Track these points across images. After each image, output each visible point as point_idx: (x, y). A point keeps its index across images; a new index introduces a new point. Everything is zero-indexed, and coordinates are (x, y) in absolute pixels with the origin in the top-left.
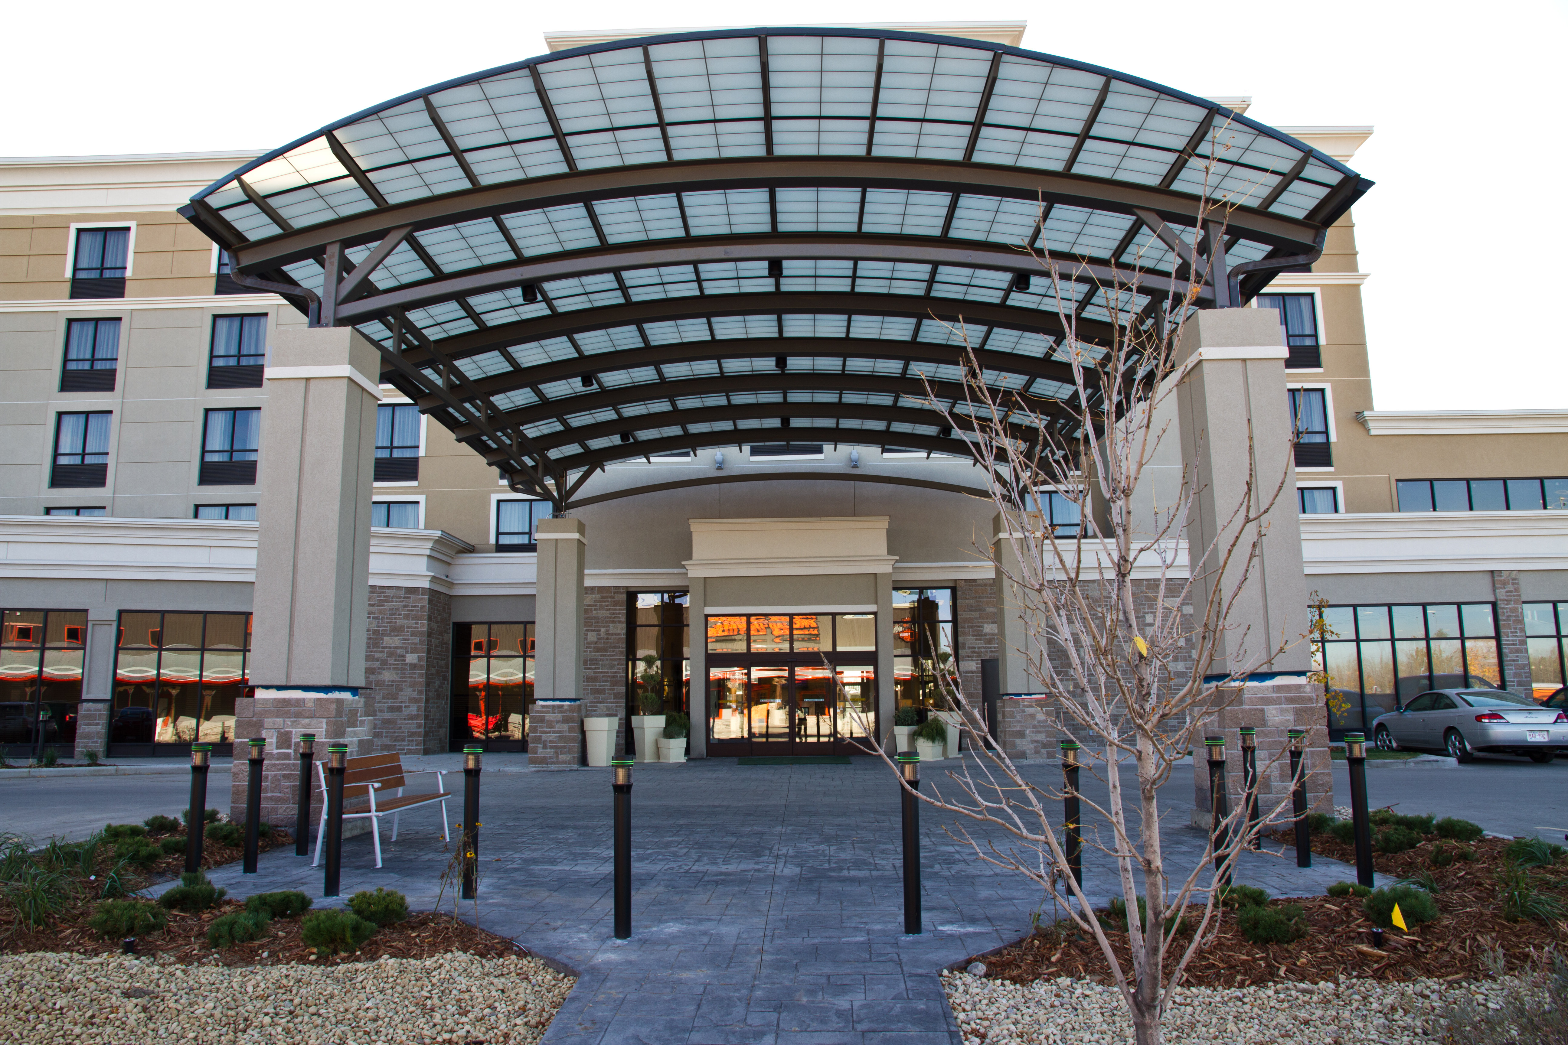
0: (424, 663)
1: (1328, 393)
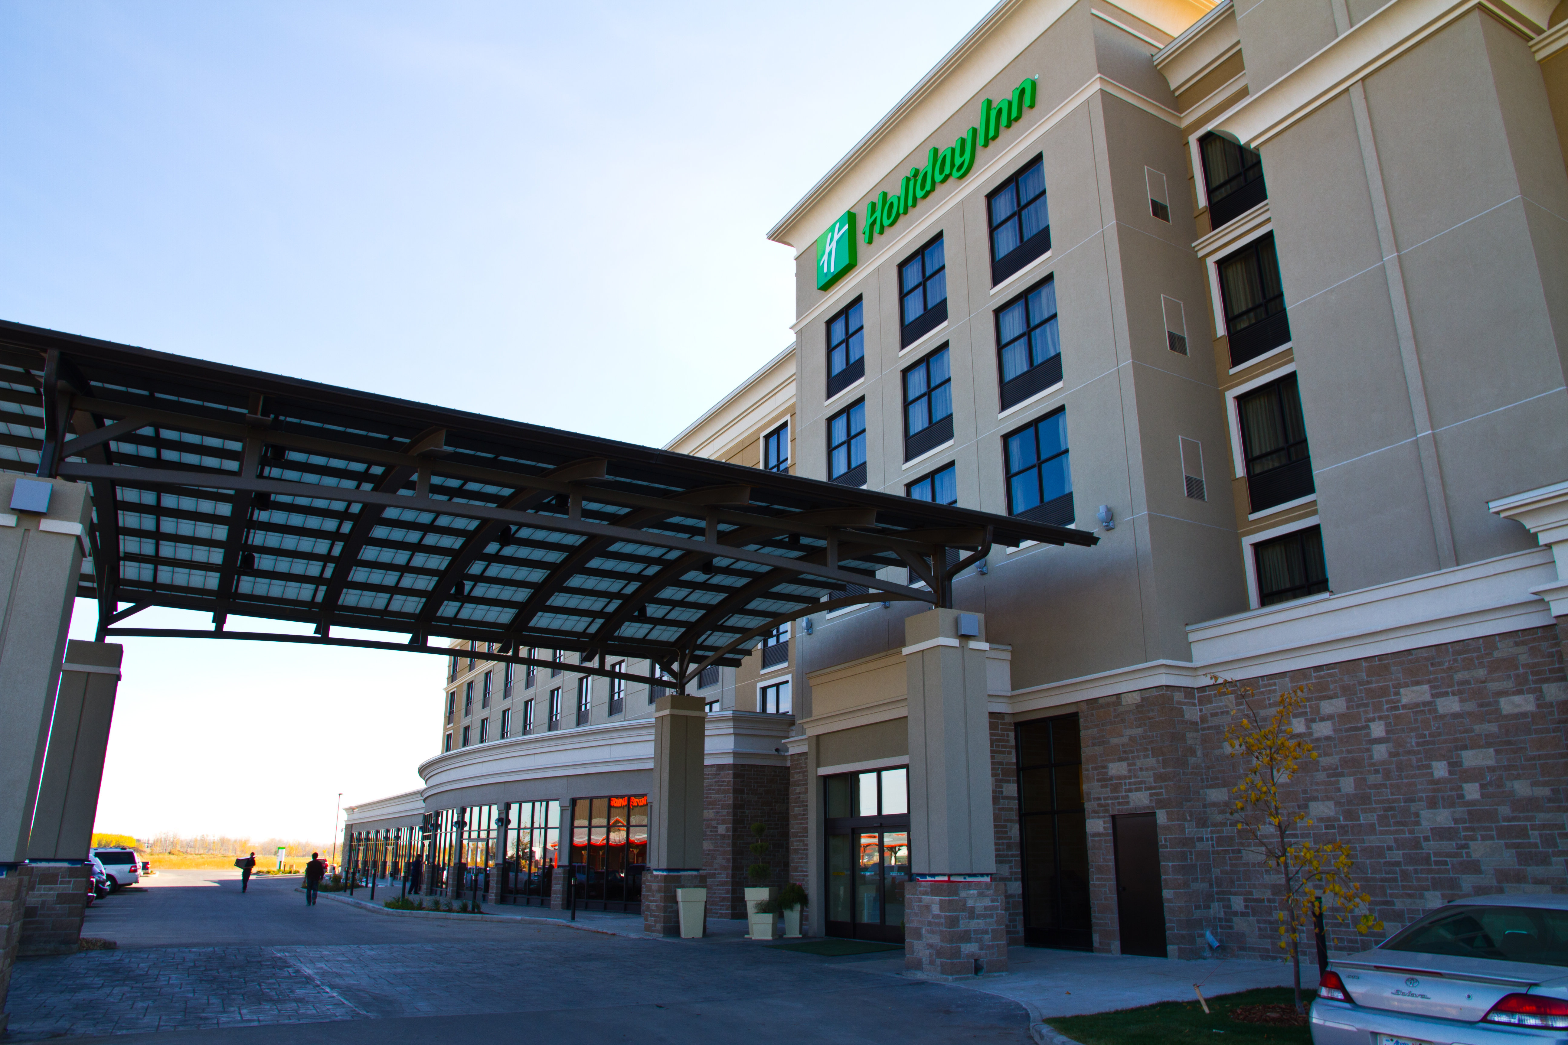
0: (730, 833)
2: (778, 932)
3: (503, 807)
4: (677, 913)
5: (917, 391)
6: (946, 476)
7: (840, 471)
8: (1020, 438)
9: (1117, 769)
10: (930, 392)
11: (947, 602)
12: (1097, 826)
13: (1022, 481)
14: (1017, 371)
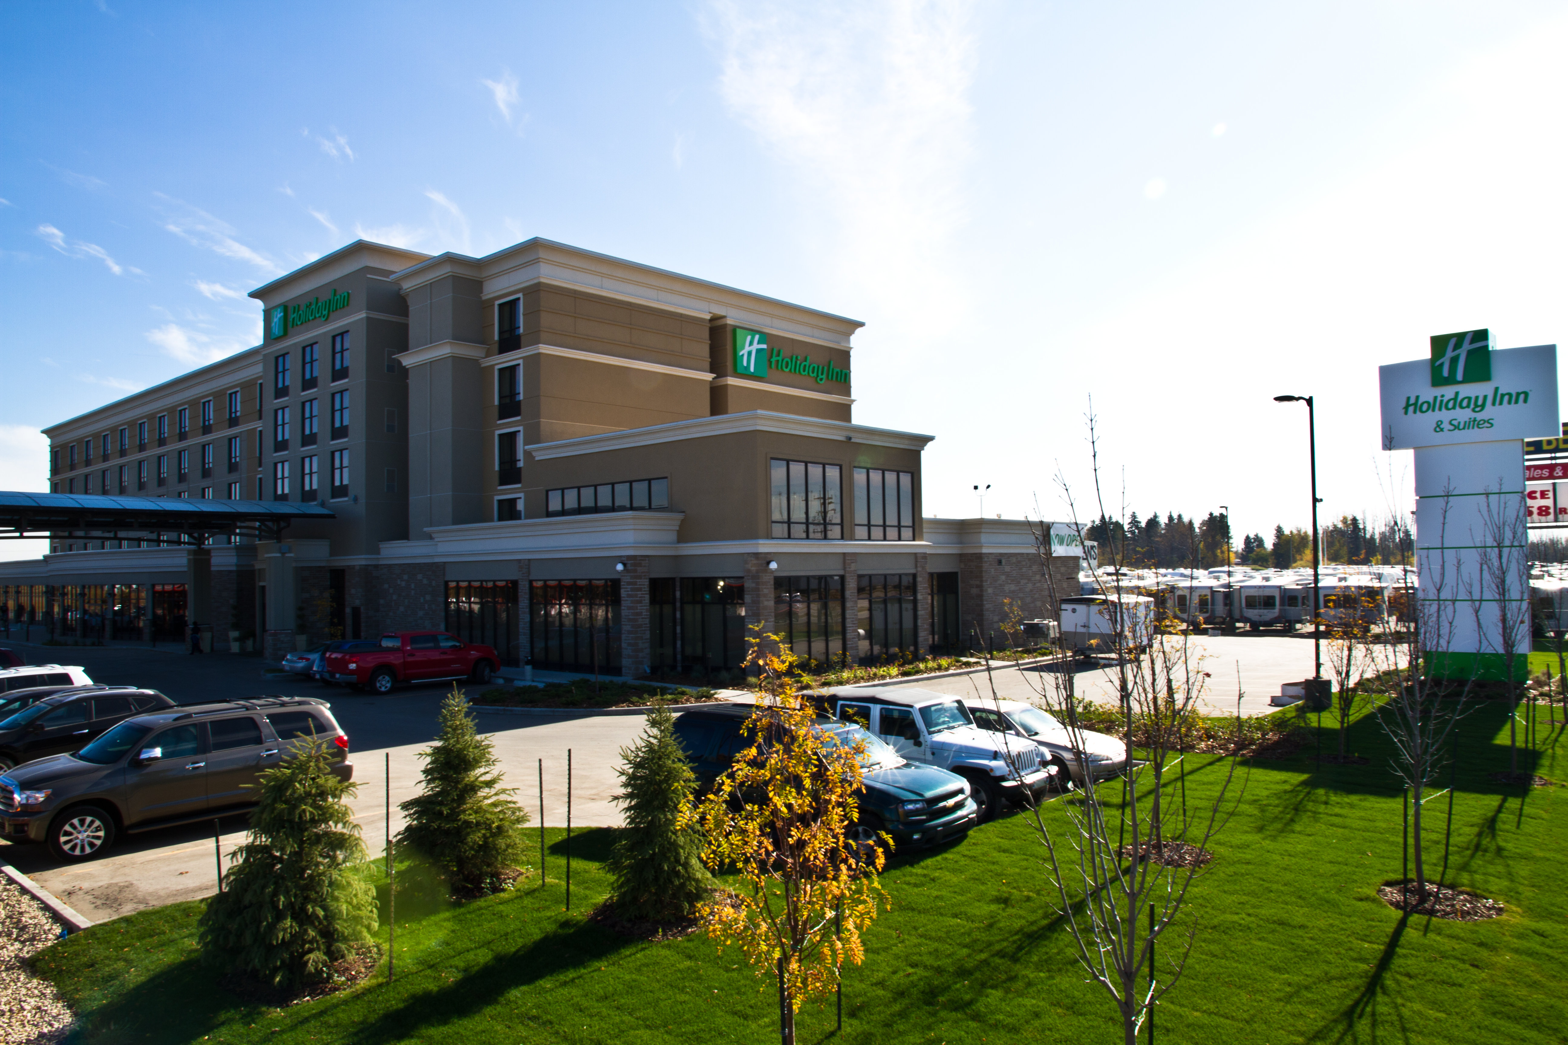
1: (522, 434)
3: (111, 587)
5: (307, 415)
6: (315, 459)
7: (280, 438)
8: (337, 455)
9: (353, 591)
10: (311, 417)
11: (279, 539)
12: (348, 610)
13: (337, 473)
14: (337, 424)
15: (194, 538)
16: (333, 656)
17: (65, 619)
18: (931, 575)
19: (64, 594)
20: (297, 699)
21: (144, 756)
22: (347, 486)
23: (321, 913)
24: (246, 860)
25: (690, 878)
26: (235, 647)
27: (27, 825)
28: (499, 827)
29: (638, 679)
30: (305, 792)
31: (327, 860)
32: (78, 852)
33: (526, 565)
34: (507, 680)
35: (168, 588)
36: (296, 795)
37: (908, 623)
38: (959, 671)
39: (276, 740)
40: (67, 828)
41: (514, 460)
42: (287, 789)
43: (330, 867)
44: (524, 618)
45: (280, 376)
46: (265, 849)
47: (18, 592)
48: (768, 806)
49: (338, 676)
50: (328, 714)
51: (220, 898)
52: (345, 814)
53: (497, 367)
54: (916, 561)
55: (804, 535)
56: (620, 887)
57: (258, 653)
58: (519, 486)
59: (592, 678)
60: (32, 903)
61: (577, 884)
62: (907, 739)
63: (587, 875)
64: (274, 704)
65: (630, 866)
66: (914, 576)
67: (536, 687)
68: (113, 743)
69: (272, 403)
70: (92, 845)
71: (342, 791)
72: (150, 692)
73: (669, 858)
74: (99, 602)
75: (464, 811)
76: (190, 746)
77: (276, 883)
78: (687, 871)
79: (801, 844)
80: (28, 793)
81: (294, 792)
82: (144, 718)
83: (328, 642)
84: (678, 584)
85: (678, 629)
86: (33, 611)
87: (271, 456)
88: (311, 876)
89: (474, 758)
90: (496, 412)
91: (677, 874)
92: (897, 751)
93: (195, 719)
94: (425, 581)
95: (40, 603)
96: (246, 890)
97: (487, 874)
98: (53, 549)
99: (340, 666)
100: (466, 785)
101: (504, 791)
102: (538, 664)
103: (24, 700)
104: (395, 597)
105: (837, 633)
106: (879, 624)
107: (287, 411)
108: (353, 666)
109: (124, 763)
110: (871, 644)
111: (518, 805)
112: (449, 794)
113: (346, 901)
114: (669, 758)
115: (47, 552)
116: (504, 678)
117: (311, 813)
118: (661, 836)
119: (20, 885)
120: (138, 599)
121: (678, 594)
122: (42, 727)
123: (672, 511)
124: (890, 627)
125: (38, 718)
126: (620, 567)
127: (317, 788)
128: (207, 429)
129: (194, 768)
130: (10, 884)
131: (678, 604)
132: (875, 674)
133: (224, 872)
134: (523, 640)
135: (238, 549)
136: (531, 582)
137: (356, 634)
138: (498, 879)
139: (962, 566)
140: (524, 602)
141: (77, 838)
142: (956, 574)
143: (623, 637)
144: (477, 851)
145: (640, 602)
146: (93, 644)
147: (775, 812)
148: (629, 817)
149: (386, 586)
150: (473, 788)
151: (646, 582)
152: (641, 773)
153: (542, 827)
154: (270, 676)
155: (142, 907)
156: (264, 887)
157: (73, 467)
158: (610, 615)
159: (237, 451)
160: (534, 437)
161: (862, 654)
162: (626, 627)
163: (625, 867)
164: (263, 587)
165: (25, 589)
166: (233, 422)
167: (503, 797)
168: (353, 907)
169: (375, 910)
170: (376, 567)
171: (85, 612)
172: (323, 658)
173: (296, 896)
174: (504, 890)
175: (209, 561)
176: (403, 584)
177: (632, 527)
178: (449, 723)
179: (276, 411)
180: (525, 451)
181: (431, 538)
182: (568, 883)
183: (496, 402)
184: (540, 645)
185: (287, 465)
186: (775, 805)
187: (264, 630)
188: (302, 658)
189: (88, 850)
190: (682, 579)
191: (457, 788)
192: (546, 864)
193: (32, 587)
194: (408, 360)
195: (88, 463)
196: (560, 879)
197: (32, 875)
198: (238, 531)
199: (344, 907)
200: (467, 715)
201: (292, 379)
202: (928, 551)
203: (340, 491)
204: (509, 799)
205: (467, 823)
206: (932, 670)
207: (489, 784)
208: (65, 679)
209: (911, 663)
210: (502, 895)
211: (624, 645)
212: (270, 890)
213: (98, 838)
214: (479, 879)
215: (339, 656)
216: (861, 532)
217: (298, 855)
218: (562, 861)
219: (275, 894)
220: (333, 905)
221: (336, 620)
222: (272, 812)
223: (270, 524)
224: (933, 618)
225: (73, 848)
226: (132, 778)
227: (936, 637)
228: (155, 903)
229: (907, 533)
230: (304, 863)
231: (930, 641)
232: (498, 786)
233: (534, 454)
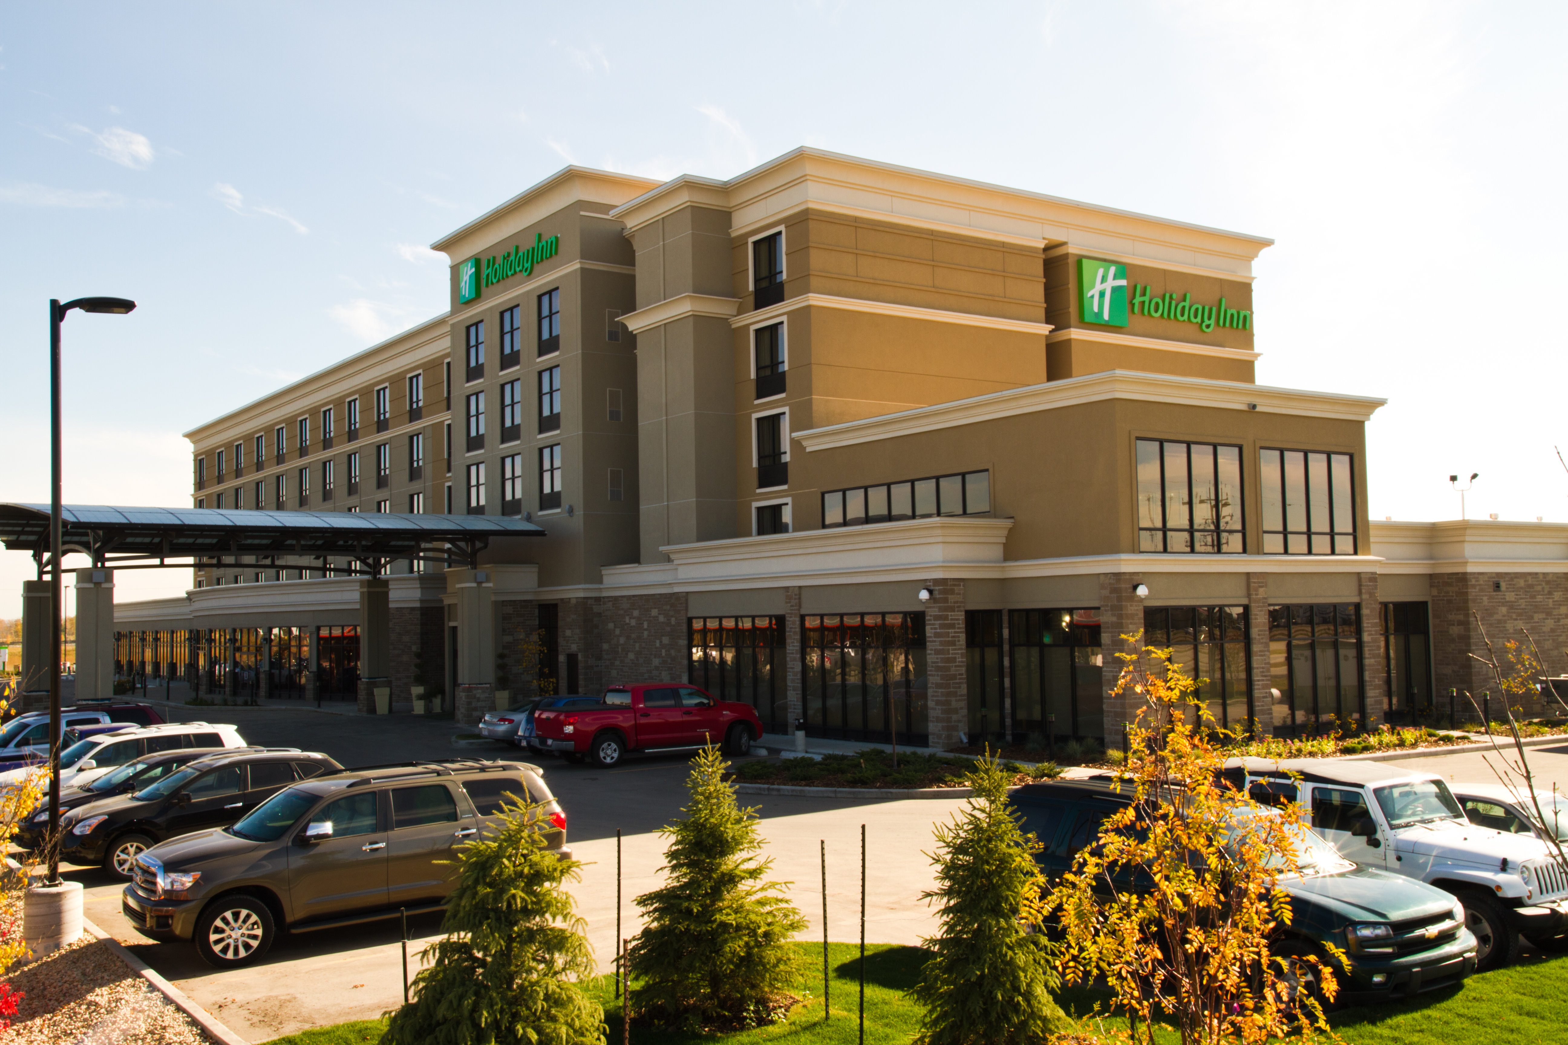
1: (787, 416)
2: (428, 709)
3: (266, 630)
4: (374, 701)
5: (508, 401)
6: (518, 459)
7: (473, 433)
8: (547, 453)
9: (568, 633)
10: (513, 404)
11: (474, 565)
12: (562, 658)
13: (547, 476)
14: (546, 412)
15: (368, 565)
16: (544, 716)
17: (211, 672)
18: (1385, 605)
19: (211, 641)
20: (501, 763)
21: (310, 832)
22: (559, 493)
23: (534, 1037)
24: (440, 962)
25: (1034, 1015)
26: (419, 707)
27: (172, 917)
28: (766, 935)
29: (951, 751)
30: (515, 872)
31: (542, 966)
32: (230, 955)
33: (795, 594)
34: (771, 751)
35: (337, 632)
36: (504, 877)
37: (1349, 678)
38: (1433, 749)
39: (474, 815)
40: (218, 923)
41: (777, 453)
42: (492, 867)
43: (545, 975)
44: (794, 667)
45: (473, 351)
46: (464, 948)
47: (156, 639)
48: (1151, 894)
49: (550, 742)
50: (541, 783)
51: (408, 1010)
52: (565, 904)
53: (753, 328)
54: (1360, 585)
55: (1188, 549)
56: (935, 1022)
57: (448, 715)
58: (785, 487)
59: (888, 749)
60: (177, 1015)
61: (874, 1019)
62: (1354, 834)
63: (886, 1008)
64: (472, 768)
65: (950, 994)
66: (1358, 607)
67: (811, 759)
68: (273, 817)
69: (463, 387)
70: (247, 946)
71: (562, 872)
72: (317, 755)
73: (1004, 985)
74: (252, 649)
75: (720, 910)
76: (368, 821)
77: (477, 994)
78: (1029, 1004)
79: (1202, 958)
80: (173, 876)
81: (501, 873)
82: (311, 784)
83: (537, 699)
84: (1005, 619)
85: (1007, 682)
86: (173, 667)
87: (462, 456)
88: (521, 987)
89: (733, 838)
90: (752, 389)
91: (1016, 1007)
92: (1340, 849)
93: (375, 785)
94: (662, 619)
95: (182, 654)
96: (439, 1001)
97: (751, 998)
98: (199, 584)
99: (553, 728)
100: (723, 874)
101: (773, 885)
102: (814, 731)
103: (166, 765)
104: (622, 640)
105: (1240, 694)
106: (1303, 678)
107: (482, 397)
108: (569, 729)
109: (287, 841)
110: (1292, 709)
111: (792, 905)
112: (699, 886)
113: (567, 1023)
114: (1002, 840)
115: (190, 586)
116: (768, 749)
117: (523, 899)
118: (993, 951)
119: (163, 993)
120: (300, 646)
121: (1006, 633)
122: (189, 799)
123: (995, 516)
124: (1321, 682)
125: (184, 787)
126: (924, 595)
127: (531, 866)
128: (382, 425)
129: (372, 850)
130: (151, 992)
131: (1006, 647)
132: (1299, 751)
133: (411, 979)
134: (793, 697)
135: (423, 579)
136: (803, 618)
137: (573, 688)
138: (766, 1007)
139: (1435, 592)
140: (793, 644)
141: (230, 937)
142: (1424, 604)
143: (930, 692)
144: (738, 966)
145: (953, 643)
146: (246, 704)
147: (1162, 904)
148: (946, 923)
149: (611, 626)
150: (731, 879)
151: (961, 616)
152: (963, 859)
153: (826, 942)
154: (463, 743)
155: (307, 1027)
156: (461, 998)
157: (220, 480)
158: (911, 667)
159: (420, 452)
160: (804, 420)
161: (1277, 722)
162: (934, 679)
163: (941, 996)
164: (455, 629)
165: (164, 636)
166: (415, 415)
167: (771, 893)
168: (575, 1031)
169: (602, 1037)
170: (598, 599)
171: (236, 664)
172: (530, 719)
173: (502, 1011)
174: (772, 1022)
175: (386, 594)
176: (633, 623)
177: (940, 539)
178: (700, 789)
179: (468, 398)
180: (792, 440)
181: (669, 560)
182: (861, 1018)
183: (753, 375)
184: (815, 704)
185: (482, 467)
186: (1165, 894)
187: (455, 683)
188: (502, 720)
189: (242, 953)
190: (1011, 612)
191: (710, 878)
192: (830, 990)
193: (173, 632)
194: (635, 323)
195: (238, 473)
196: (850, 1010)
197: (177, 982)
198: (422, 554)
199: (563, 1030)
200: (724, 778)
201: (487, 355)
202: (1379, 570)
203: (550, 500)
204: (780, 896)
205: (724, 926)
206: (1388, 747)
207: (754, 874)
208: (214, 740)
209: (1356, 735)
210: (770, 1028)
211: (931, 704)
212: (468, 1002)
213: (255, 937)
214: (739, 1006)
215: (552, 715)
216: (1273, 543)
217: (505, 956)
218: (853, 988)
219: (475, 1009)
220: (549, 1027)
221: (546, 670)
222: (474, 898)
223: (462, 544)
224: (1389, 672)
225: (225, 950)
226: (297, 861)
227: (1394, 700)
228: (324, 1023)
229: (1344, 543)
230: (513, 968)
231: (1386, 706)
232: (766, 878)
233: (804, 443)
